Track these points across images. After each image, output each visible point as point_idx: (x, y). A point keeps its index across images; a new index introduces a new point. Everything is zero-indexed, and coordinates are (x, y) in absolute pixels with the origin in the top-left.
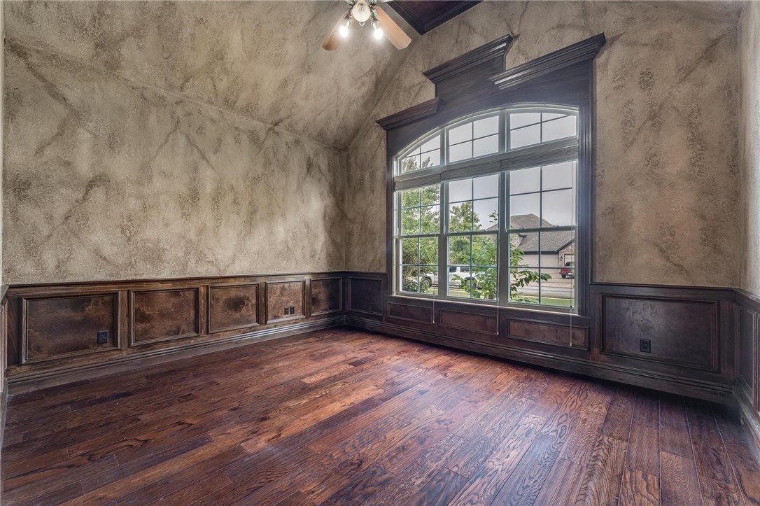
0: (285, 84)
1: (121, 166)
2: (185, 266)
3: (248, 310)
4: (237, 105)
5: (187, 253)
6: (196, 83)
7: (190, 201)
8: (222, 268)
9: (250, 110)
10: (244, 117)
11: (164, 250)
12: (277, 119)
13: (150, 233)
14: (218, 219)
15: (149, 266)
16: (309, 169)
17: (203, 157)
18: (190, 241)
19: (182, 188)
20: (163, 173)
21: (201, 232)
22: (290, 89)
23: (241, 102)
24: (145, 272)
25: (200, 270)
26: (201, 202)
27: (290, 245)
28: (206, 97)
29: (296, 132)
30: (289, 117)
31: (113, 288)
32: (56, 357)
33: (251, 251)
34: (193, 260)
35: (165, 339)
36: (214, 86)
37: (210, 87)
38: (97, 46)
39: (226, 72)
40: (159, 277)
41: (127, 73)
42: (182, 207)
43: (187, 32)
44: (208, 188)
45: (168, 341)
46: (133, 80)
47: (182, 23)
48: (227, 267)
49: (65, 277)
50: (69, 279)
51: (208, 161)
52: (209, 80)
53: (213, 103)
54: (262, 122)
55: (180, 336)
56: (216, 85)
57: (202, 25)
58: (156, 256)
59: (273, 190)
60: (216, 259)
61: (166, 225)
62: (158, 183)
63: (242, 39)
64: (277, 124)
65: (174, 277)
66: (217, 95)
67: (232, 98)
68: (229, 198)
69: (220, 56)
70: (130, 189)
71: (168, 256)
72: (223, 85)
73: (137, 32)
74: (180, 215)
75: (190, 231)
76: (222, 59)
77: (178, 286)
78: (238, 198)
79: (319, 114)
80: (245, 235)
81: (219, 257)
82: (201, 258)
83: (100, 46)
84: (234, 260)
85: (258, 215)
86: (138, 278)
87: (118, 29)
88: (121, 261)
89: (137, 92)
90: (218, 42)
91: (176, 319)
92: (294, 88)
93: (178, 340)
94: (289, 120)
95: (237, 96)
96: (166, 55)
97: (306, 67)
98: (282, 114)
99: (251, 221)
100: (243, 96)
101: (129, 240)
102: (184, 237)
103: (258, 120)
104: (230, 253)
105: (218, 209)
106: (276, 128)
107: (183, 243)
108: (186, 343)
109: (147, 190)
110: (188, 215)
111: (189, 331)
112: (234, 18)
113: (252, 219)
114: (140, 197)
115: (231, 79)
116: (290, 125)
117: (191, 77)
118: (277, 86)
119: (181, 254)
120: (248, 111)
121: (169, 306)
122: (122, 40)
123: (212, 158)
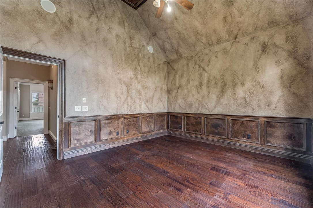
0: (225, 19)
1: (184, 81)
2: (198, 109)
3: (221, 130)
4: (213, 43)
5: (199, 105)
6: (197, 46)
7: (200, 87)
8: (210, 110)
9: (220, 41)
10: (220, 45)
11: (193, 104)
12: (234, 35)
13: (189, 99)
14: (209, 92)
15: (189, 109)
16: (263, 51)
17: (204, 70)
18: (200, 101)
19: (197, 83)
20: (193, 80)
21: (203, 97)
22: (229, 19)
23: (214, 41)
24: (188, 111)
25: (203, 111)
26: (203, 86)
27: (248, 99)
28: (203, 48)
29: (251, 33)
30: (239, 30)
31: (182, 115)
32: (174, 129)
33: (223, 104)
34: (200, 107)
35: (192, 132)
36: (202, 43)
37: (201, 44)
38: (176, 53)
39: (202, 36)
40: (191, 113)
41: (184, 55)
42: (197, 89)
43: (186, 35)
44: (205, 80)
45: (193, 133)
46: (185, 56)
47: (183, 34)
48: (212, 110)
49: (174, 111)
50: (175, 112)
51: (205, 71)
52: (200, 43)
53: (206, 48)
54: (228, 41)
55: (196, 133)
56: (202, 42)
57: (187, 30)
58: (191, 106)
59: (236, 72)
60: (208, 107)
61: (193, 96)
62: (191, 83)
63: (199, 22)
64: (236, 38)
65: (195, 113)
66: (205, 45)
67: (210, 42)
68: (213, 83)
69: (197, 33)
70: (185, 87)
71: (194, 106)
72: (204, 40)
73: (179, 45)
74: (197, 92)
75: (199, 97)
76: (198, 33)
77: (196, 116)
78: (217, 81)
79: (259, 14)
80: (220, 97)
81: (209, 106)
82: (203, 106)
83: (177, 53)
84: (215, 108)
85: (227, 86)
86: (187, 112)
87: (176, 47)
88: (183, 107)
89: (186, 59)
90: (193, 30)
91: (196, 127)
92: (231, 17)
93: (196, 134)
94: (241, 31)
95: (211, 40)
96: (186, 45)
97: (229, 3)
98: (235, 32)
99: (223, 90)
100: (213, 38)
101: (185, 102)
102: (198, 100)
103: (226, 42)
104: (213, 105)
105: (209, 87)
106: (237, 40)
107: (197, 101)
108: (197, 136)
109: (189, 86)
110: (199, 92)
111: (199, 132)
112: (192, 19)
113: (223, 89)
114: (187, 89)
115: (205, 36)
116: (243, 33)
117: (195, 45)
118: (223, 24)
119: (197, 105)
120: (219, 42)
121: (194, 122)
122: (178, 49)
123: (207, 69)
